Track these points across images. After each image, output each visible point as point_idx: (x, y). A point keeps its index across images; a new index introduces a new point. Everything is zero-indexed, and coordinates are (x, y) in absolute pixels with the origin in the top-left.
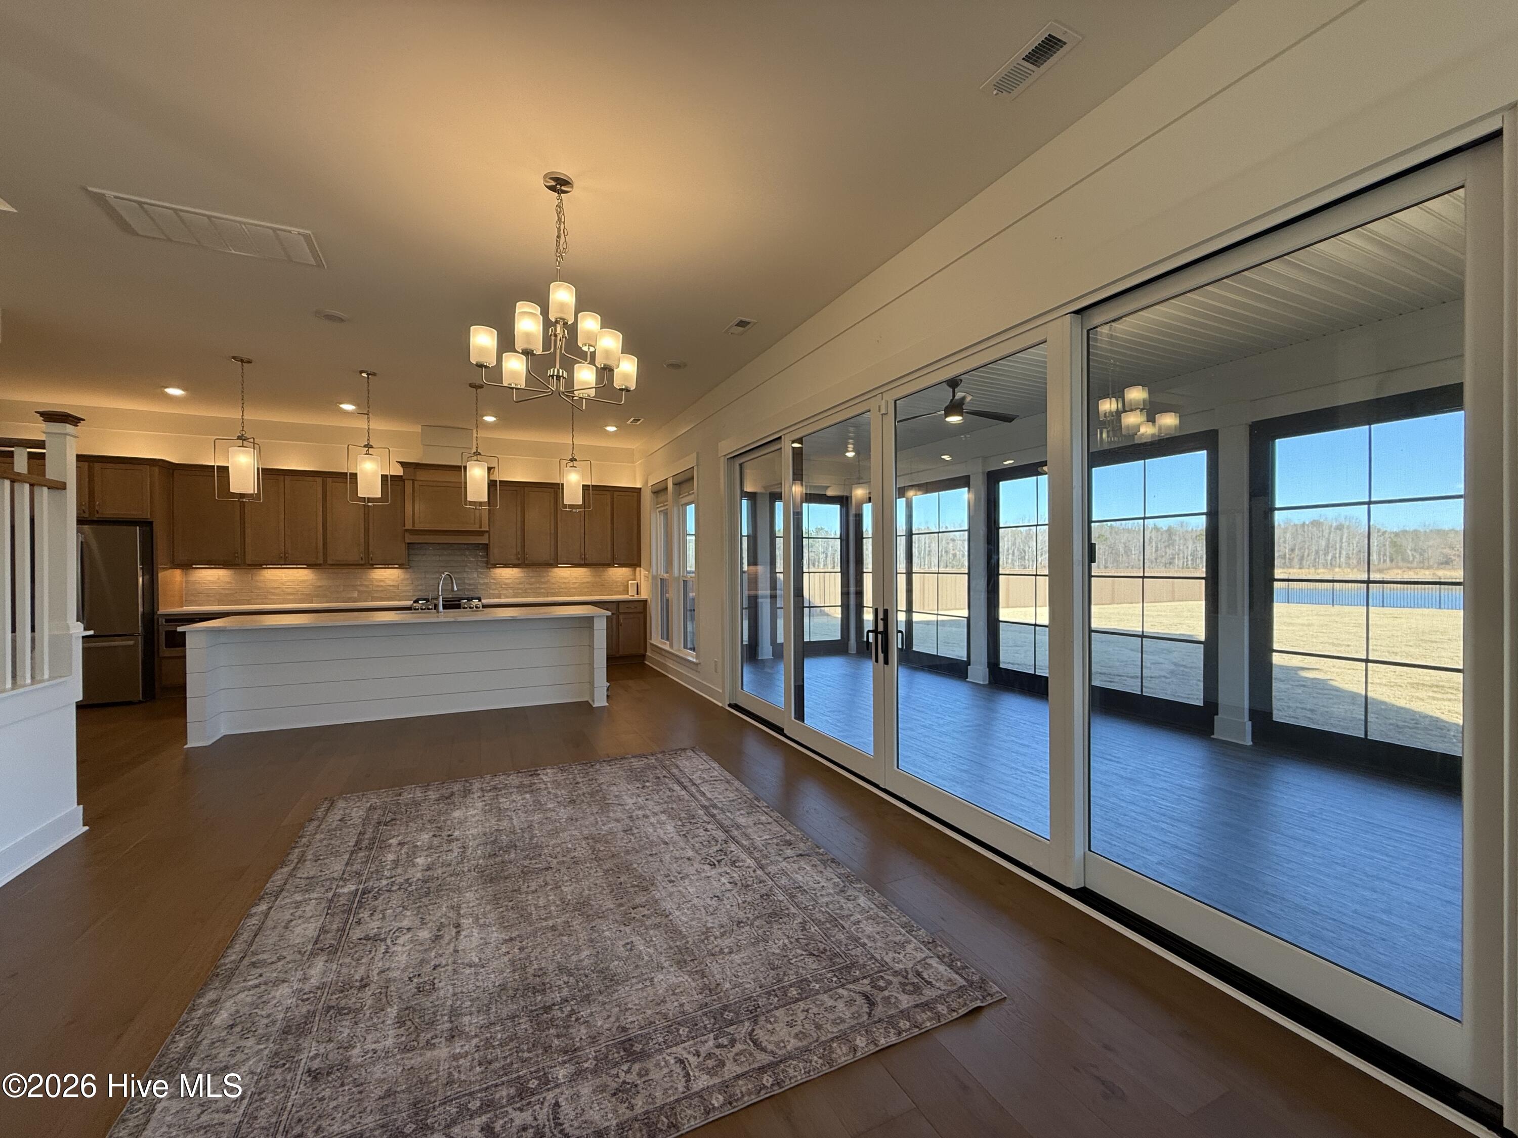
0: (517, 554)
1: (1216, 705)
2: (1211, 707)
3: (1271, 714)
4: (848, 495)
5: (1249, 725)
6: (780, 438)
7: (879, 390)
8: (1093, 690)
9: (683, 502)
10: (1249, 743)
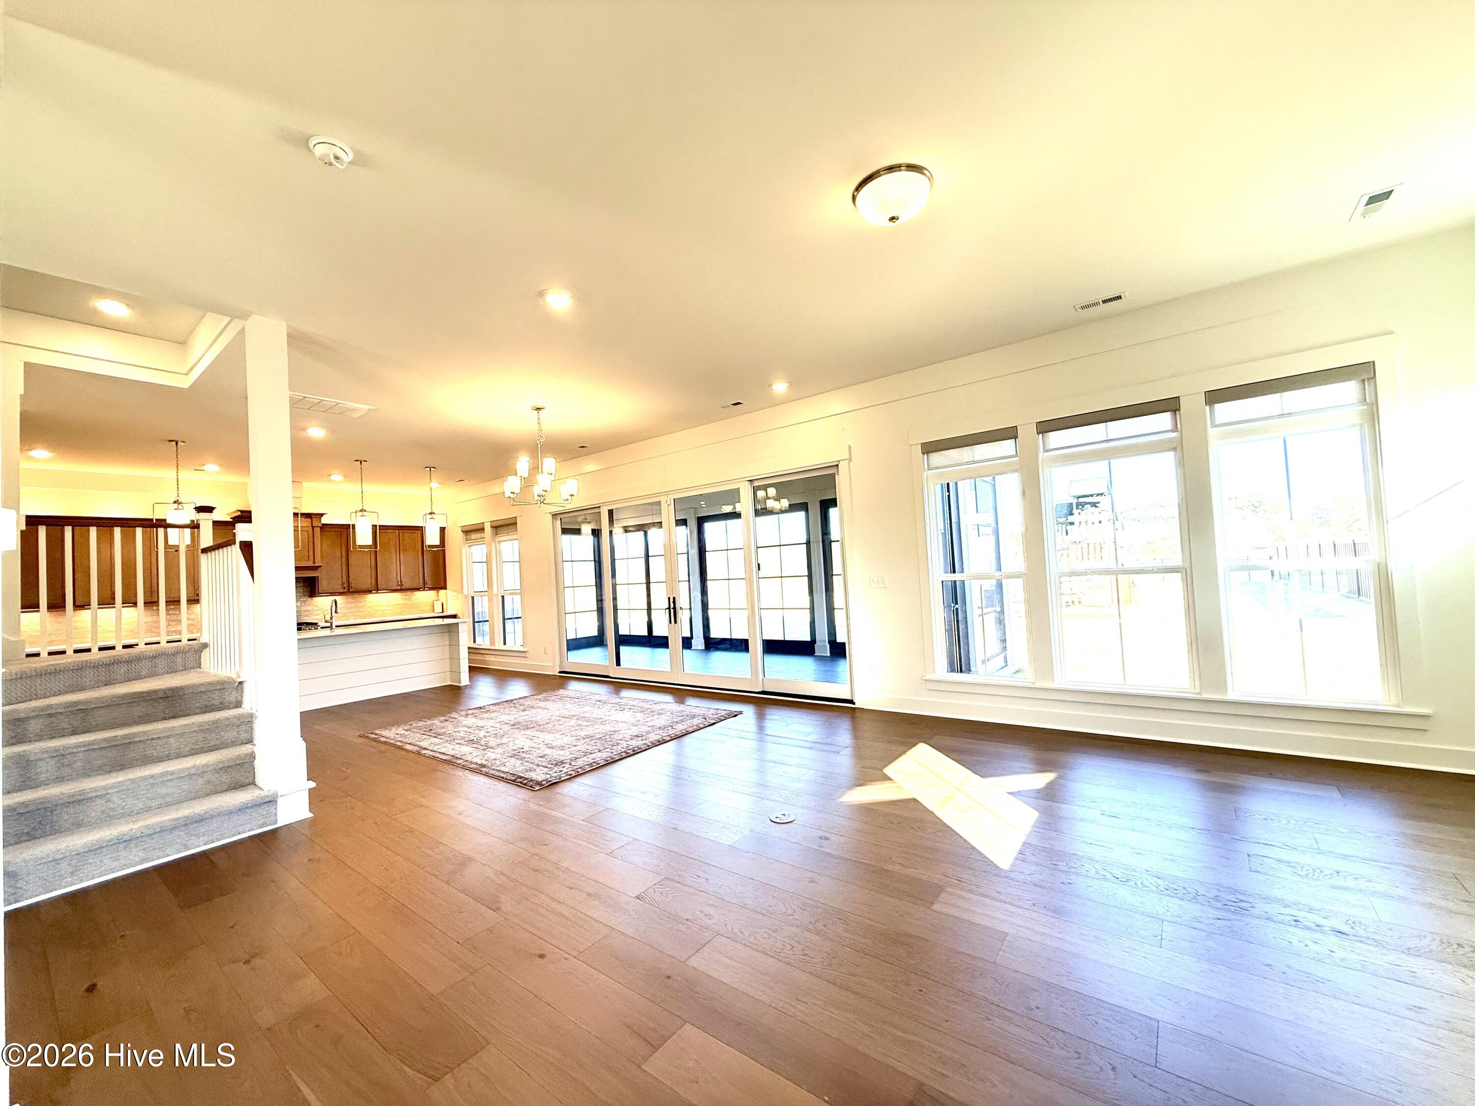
0: (343, 584)
1: (815, 640)
2: (813, 641)
3: (836, 640)
4: (599, 528)
5: (828, 646)
6: (600, 507)
7: (667, 493)
8: (763, 640)
9: (499, 540)
10: (829, 654)
